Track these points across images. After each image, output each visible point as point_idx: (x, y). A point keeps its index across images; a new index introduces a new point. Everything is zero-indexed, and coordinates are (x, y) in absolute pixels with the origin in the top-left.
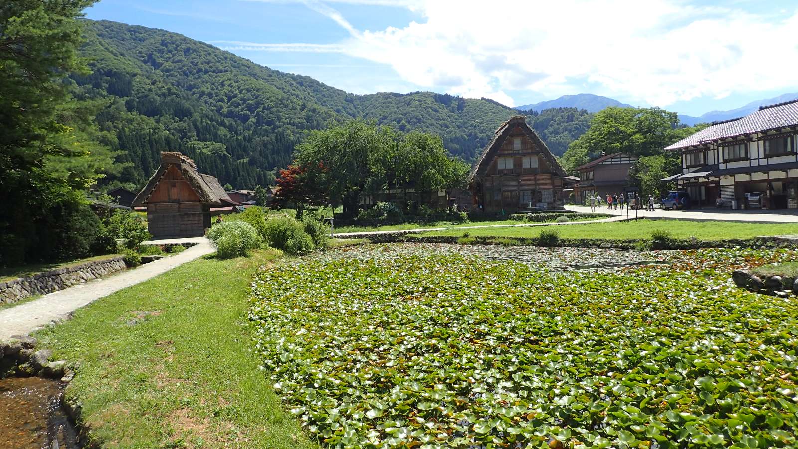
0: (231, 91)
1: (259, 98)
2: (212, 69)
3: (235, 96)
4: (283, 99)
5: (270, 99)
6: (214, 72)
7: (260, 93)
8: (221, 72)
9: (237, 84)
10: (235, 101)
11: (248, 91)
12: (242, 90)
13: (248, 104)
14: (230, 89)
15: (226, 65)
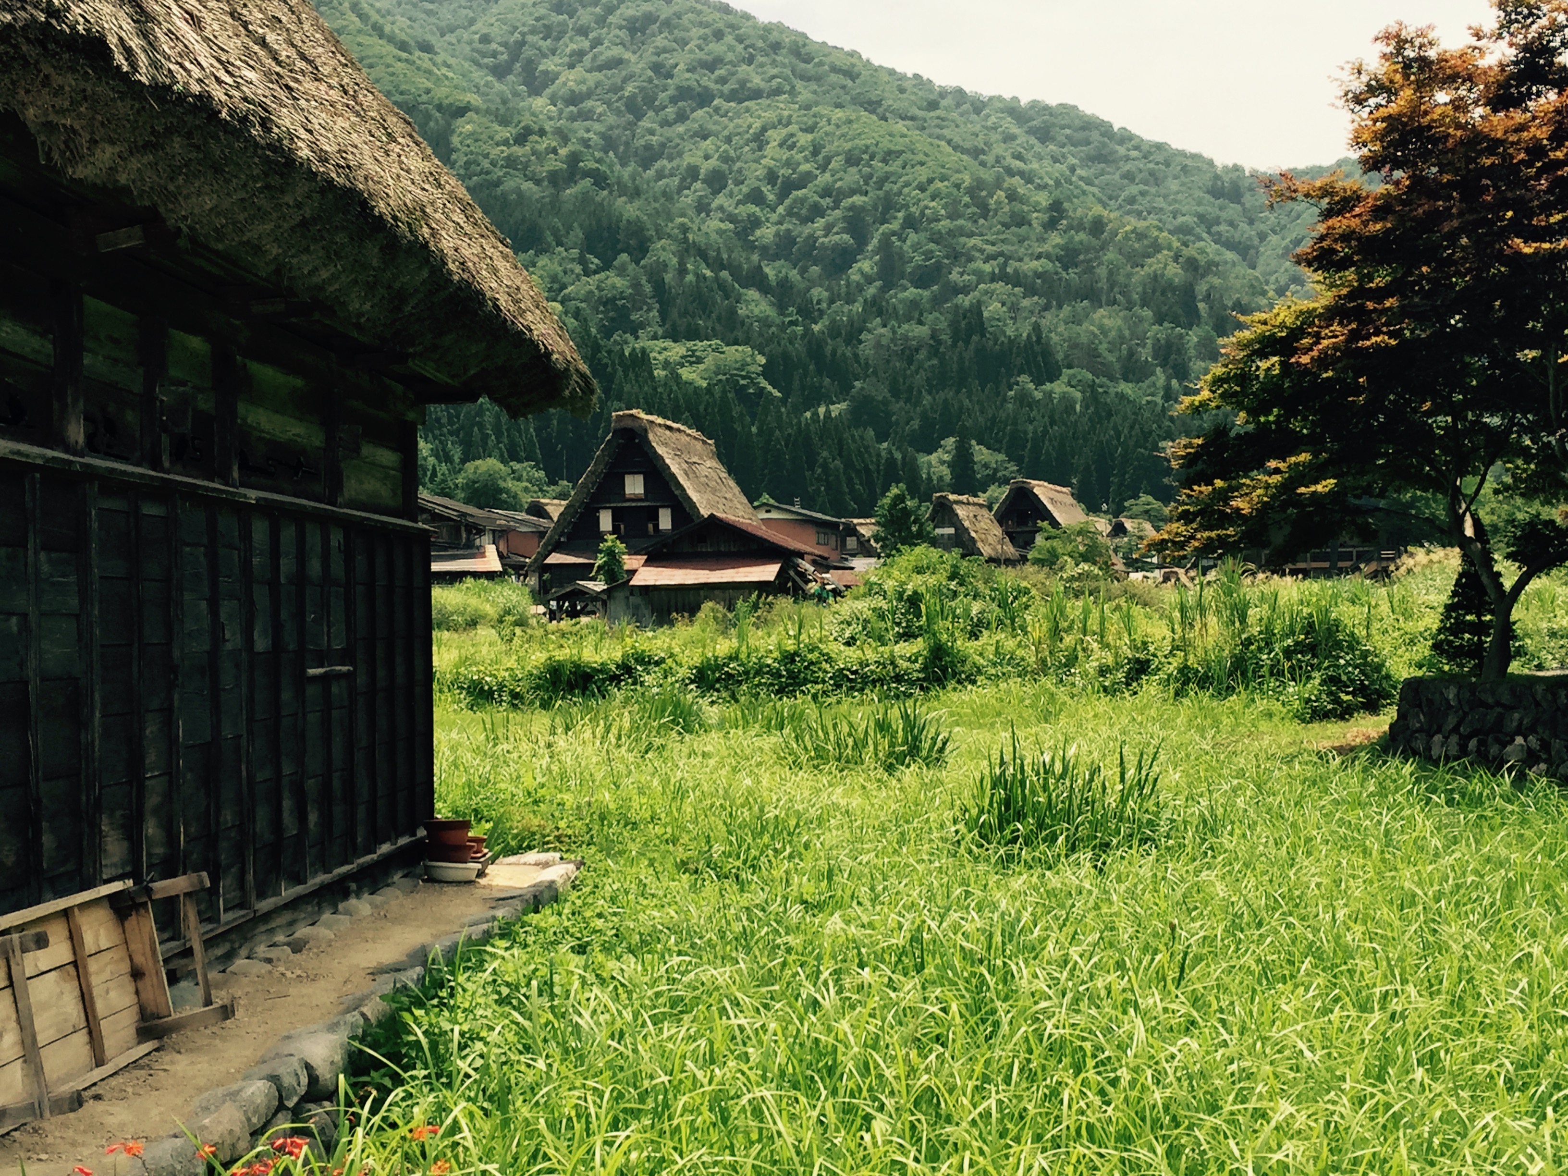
0: (788, 163)
1: (887, 186)
2: (726, 88)
3: (804, 180)
4: (979, 185)
5: (932, 188)
6: (734, 96)
7: (894, 166)
8: (757, 94)
9: (810, 137)
10: (803, 201)
11: (852, 160)
12: (828, 160)
13: (852, 208)
14: (785, 155)
15: (775, 71)
